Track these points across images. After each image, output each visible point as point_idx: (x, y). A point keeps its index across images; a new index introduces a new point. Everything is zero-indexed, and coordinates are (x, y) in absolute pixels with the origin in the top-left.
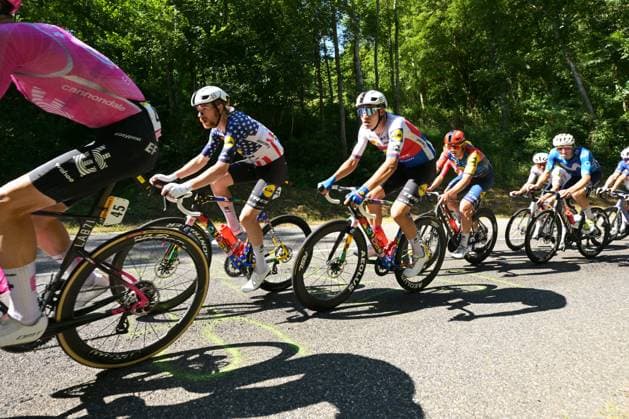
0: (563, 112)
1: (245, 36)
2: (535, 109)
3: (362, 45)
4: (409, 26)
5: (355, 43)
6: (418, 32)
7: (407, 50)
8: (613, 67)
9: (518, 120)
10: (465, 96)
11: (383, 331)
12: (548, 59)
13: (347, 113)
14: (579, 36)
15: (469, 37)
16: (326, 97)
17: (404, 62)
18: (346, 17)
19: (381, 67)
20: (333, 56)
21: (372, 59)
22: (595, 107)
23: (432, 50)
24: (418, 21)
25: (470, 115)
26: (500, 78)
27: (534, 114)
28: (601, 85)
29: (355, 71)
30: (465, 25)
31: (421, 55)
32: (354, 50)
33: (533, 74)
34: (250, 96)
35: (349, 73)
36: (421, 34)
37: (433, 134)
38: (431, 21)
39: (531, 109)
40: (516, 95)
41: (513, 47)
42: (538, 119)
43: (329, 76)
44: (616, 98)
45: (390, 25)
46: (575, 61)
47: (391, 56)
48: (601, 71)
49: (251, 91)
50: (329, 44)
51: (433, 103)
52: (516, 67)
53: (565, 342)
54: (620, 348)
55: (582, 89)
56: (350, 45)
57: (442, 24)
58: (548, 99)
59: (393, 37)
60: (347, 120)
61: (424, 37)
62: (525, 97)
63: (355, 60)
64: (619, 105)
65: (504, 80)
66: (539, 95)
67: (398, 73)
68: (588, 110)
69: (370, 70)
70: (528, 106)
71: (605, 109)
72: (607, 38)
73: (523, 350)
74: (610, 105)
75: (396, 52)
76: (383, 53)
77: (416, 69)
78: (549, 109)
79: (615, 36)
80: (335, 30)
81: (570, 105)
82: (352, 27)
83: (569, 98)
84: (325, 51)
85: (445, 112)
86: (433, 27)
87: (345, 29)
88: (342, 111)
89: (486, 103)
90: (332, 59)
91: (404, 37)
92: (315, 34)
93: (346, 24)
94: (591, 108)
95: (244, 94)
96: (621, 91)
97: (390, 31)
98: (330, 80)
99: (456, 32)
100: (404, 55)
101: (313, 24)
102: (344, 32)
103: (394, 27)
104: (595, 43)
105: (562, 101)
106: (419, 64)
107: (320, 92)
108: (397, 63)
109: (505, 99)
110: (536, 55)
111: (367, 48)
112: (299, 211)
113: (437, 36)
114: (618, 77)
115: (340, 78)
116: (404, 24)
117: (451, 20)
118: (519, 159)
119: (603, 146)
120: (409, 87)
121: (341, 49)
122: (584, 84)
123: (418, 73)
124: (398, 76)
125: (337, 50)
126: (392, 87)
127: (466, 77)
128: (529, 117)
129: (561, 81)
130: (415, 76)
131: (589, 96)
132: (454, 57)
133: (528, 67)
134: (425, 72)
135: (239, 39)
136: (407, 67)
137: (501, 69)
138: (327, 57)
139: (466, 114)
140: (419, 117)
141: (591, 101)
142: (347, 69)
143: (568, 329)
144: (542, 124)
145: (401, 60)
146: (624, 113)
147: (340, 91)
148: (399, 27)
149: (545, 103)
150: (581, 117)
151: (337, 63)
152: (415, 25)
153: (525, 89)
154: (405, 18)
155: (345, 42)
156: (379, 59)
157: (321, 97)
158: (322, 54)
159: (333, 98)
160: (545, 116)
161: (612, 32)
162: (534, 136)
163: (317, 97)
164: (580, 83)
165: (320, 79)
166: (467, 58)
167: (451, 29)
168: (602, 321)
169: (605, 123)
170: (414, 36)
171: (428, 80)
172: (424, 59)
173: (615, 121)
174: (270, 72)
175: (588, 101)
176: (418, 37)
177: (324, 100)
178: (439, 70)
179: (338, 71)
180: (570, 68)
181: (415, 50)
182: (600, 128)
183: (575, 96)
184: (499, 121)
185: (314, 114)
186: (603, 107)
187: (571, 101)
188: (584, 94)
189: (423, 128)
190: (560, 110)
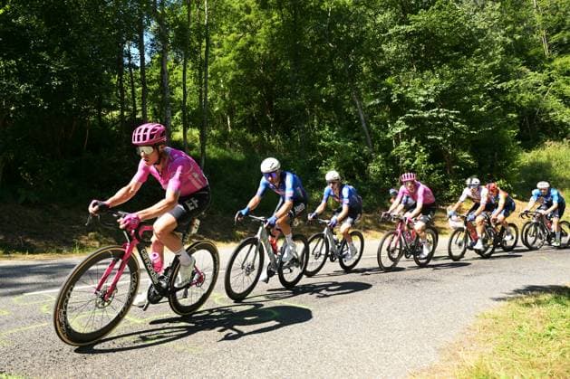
0: (350, 144)
1: (29, 26)
2: (328, 140)
3: (171, 56)
4: (220, 46)
5: (163, 53)
6: (228, 53)
7: (217, 69)
8: (387, 108)
9: (313, 149)
10: (269, 123)
12: (339, 94)
14: (364, 78)
15: (275, 65)
16: (128, 110)
17: (213, 82)
18: (154, 24)
19: (190, 83)
20: (138, 64)
21: (181, 76)
22: (373, 142)
23: (241, 72)
24: (228, 41)
25: (273, 141)
26: (300, 108)
27: (327, 144)
28: (378, 123)
29: (162, 85)
30: (271, 52)
31: (230, 76)
32: (162, 62)
33: (327, 107)
34: (33, 100)
35: (155, 86)
36: (231, 55)
37: (238, 158)
38: (241, 43)
39: (324, 140)
40: (313, 126)
41: (312, 79)
42: (330, 149)
43: (133, 88)
44: (388, 136)
45: (201, 42)
46: (360, 99)
47: (200, 74)
48: (379, 111)
49: (35, 93)
50: (135, 51)
51: (240, 126)
52: (315, 99)
53: (344, 358)
54: (385, 358)
55: (364, 125)
56: (158, 56)
57: (251, 48)
58: (339, 131)
59: (203, 54)
61: (234, 58)
62: (320, 128)
63: (163, 72)
64: (389, 141)
65: (303, 110)
66: (332, 127)
67: (206, 92)
68: (367, 145)
69: (178, 85)
70: (321, 137)
71: (380, 145)
72: (383, 82)
73: (309, 371)
74: (384, 141)
75: (206, 71)
76: (192, 69)
77: (224, 90)
78: (339, 140)
79: (389, 80)
80: (142, 37)
81: (354, 139)
82: (160, 36)
83: (354, 132)
84: (130, 58)
85: (250, 136)
86: (242, 50)
87: (152, 37)
89: (286, 132)
90: (137, 68)
91: (214, 56)
92: (119, 37)
93: (154, 32)
94: (370, 142)
95: (26, 97)
96: (392, 130)
97: (200, 46)
98: (133, 92)
99: (263, 57)
100: (214, 74)
101: (118, 26)
102: (151, 40)
103: (204, 44)
104: (375, 86)
105: (349, 135)
106: (228, 85)
107: (122, 104)
108: (206, 83)
109: (303, 128)
110: (331, 90)
111: (176, 62)
112: (91, 239)
113: (245, 59)
114: (390, 117)
115: (145, 91)
116: (215, 42)
117: (259, 45)
118: (312, 187)
119: (378, 177)
120: (217, 109)
121: (148, 59)
122: (366, 121)
123: (227, 96)
124: (206, 95)
125: (142, 59)
126: (200, 106)
127: (271, 103)
128: (323, 147)
129: (349, 117)
130: (223, 97)
131: (369, 132)
132: (260, 83)
133: (324, 100)
134: (233, 95)
135: (21, 28)
136: (216, 87)
137: (302, 100)
138: (132, 66)
139: (269, 140)
140: (226, 140)
141: (371, 136)
142: (152, 82)
143: (347, 345)
144: (332, 155)
145: (211, 79)
146: (394, 148)
147: (143, 105)
148: (209, 45)
149: (336, 135)
150: (363, 150)
151: (143, 73)
152: (225, 45)
153: (320, 121)
154: (216, 36)
155: (152, 51)
156: (187, 74)
157: (123, 110)
158: (127, 61)
159: (135, 112)
160: (335, 147)
161: (386, 77)
162: (326, 164)
163: (118, 109)
164: (362, 118)
165: (123, 91)
166: (273, 85)
167: (259, 54)
168: (373, 334)
169: (380, 156)
170: (223, 57)
171: (236, 102)
172: (233, 81)
173: (387, 156)
174: (61, 75)
175: (368, 136)
176: (227, 58)
177: (125, 113)
178: (247, 94)
179: (143, 82)
180: (355, 105)
181: (225, 70)
182: (377, 161)
183: (359, 131)
184: (297, 149)
185: (114, 128)
186: (379, 142)
187: (355, 135)
188: (366, 129)
189: (230, 152)
190: (347, 142)
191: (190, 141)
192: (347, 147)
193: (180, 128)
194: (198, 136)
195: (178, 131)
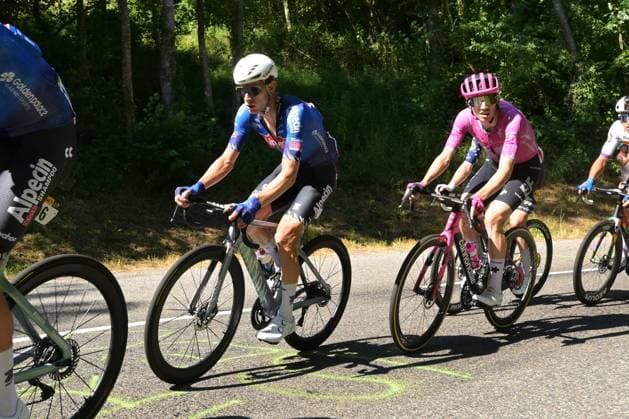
0: (531, 46)
2: (486, 39)
10: (365, 9)
13: (136, 32)
22: (578, 39)
25: (376, 46)
27: (484, 48)
37: (306, 82)
39: (478, 40)
40: (454, 13)
42: (491, 58)
44: (609, 26)
51: (308, 19)
58: (508, 22)
60: (136, 46)
62: (469, 16)
64: (612, 38)
66: (493, 12)
68: (566, 46)
70: (471, 33)
71: (593, 45)
74: (600, 39)
78: (509, 39)
81: (541, 36)
83: (538, 22)
85: (329, 38)
88: (126, 27)
89: (401, 26)
94: (571, 40)
96: (616, 13)
105: (528, 28)
109: (435, 18)
112: (27, 248)
119: (590, 110)
128: (476, 54)
131: (569, 20)
139: (369, 43)
140: (282, 46)
141: (572, 29)
146: (620, 52)
149: (503, 30)
150: (556, 57)
169: (592, 69)
173: (607, 66)
175: (568, 29)
182: (587, 78)
183: (547, 20)
184: (424, 59)
185: (64, 32)
186: (590, 41)
187: (540, 29)
188: (563, 16)
189: (289, 68)
190: (524, 42)
191: (212, 52)
192: (524, 53)
193: (192, 26)
194: (226, 42)
195: (187, 33)
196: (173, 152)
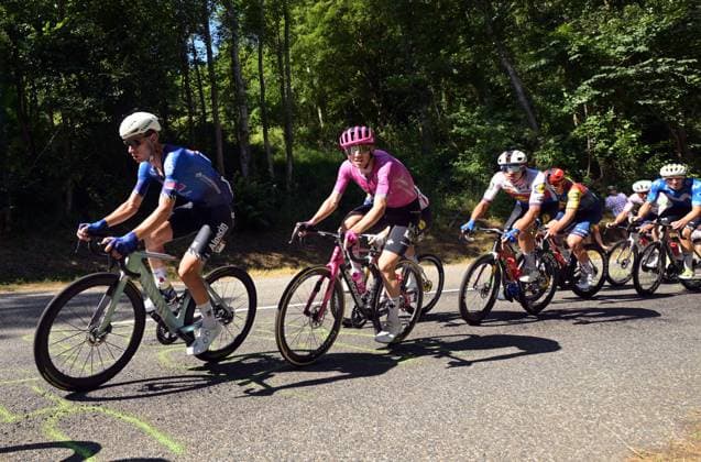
0: (501, 127)
1: (88, 36)
2: (465, 125)
3: (243, 42)
4: (302, 20)
5: (233, 41)
6: (313, 28)
7: (301, 51)
8: (561, 70)
9: (443, 139)
10: (375, 110)
11: (282, 418)
12: (479, 60)
13: (225, 134)
14: (518, 31)
15: (380, 34)
16: (196, 114)
17: (297, 67)
18: (220, 9)
19: (268, 73)
20: (205, 59)
21: (256, 64)
22: (539, 121)
23: (332, 50)
24: (313, 13)
25: (383, 134)
26: (419, 86)
27: (463, 130)
28: (544, 93)
29: (234, 80)
30: (373, 18)
31: (318, 57)
32: (232, 52)
33: (460, 81)
34: (96, 115)
35: (226, 82)
36: (318, 30)
38: (330, 13)
39: (460, 125)
40: (440, 108)
41: (436, 45)
42: (468, 137)
43: (200, 87)
44: (565, 110)
45: (277, 19)
46: (513, 62)
47: (280, 58)
48: (545, 75)
49: (98, 108)
50: (200, 44)
51: (335, 119)
52: (441, 72)
53: (518, 423)
54: (587, 428)
55: (522, 99)
56: (226, 46)
57: (345, 17)
58: (482, 111)
59: (282, 34)
60: (225, 142)
61: (322, 34)
62: (451, 109)
63: (234, 64)
64: (568, 118)
65: (424, 88)
66: (470, 106)
67: (289, 81)
68: (530, 125)
69: (253, 77)
70: (454, 121)
71: (551, 123)
72: (551, 34)
74: (557, 119)
75: (287, 55)
76: (269, 55)
77: (312, 76)
78: (482, 124)
79: (561, 30)
80: (207, 27)
81: (508, 120)
82: (228, 21)
83: (507, 110)
84: (195, 53)
86: (332, 21)
87: (219, 24)
88: (218, 133)
89: (401, 118)
90: (203, 64)
91: (296, 35)
92: (181, 30)
93: (220, 19)
94: (534, 122)
95: (89, 112)
96: (570, 100)
97: (277, 26)
98: (201, 93)
99: (362, 27)
100: (297, 58)
101: (179, 18)
102: (218, 28)
103: (282, 22)
104: (536, 41)
105: (498, 114)
106: (316, 69)
107: (190, 107)
108: (287, 68)
109: (426, 113)
110: (466, 56)
111: (249, 49)
113: (337, 33)
114: (565, 83)
115: (215, 89)
116: (296, 18)
117: (355, 11)
118: (445, 190)
120: (303, 100)
121: (215, 51)
122: (526, 93)
123: (315, 82)
124: (289, 85)
125: (210, 52)
126: (283, 98)
127: (376, 85)
128: (458, 135)
129: (496, 89)
130: (311, 85)
131: (532, 107)
132: (360, 60)
133: (455, 71)
134: (323, 80)
135: (80, 38)
136: (301, 73)
137: (421, 75)
138: (197, 62)
140: (318, 137)
141: (534, 113)
142: (223, 77)
143: (520, 405)
144: (474, 144)
145: (293, 64)
146: (575, 127)
147: (214, 106)
148: (289, 22)
149: (478, 117)
150: (522, 133)
151: (211, 69)
152: (309, 18)
153: (451, 99)
154: (296, 10)
155: (219, 41)
156: (263, 63)
157: (191, 114)
158: (191, 57)
159: (205, 115)
160: (478, 134)
161: (557, 25)
162: (464, 159)
163: (185, 114)
164: (519, 88)
165: (189, 91)
166: (377, 60)
167: (356, 23)
168: (563, 393)
169: (551, 141)
170: (309, 35)
171: (328, 89)
172: (322, 63)
173: (564, 139)
174: (122, 84)
175: (531, 114)
176: (313, 35)
177: (194, 118)
178: (342, 77)
179: (213, 79)
180: (506, 72)
181: (311, 51)
182: (546, 148)
183: (513, 109)
184: (418, 141)
185: (181, 137)
186: (549, 121)
187: (508, 114)
188: (525, 104)
189: (324, 152)
190: (496, 125)
191: (272, 144)
192: (497, 132)
193: (260, 129)
194: (281, 137)
195: (256, 133)
196: (250, 207)
